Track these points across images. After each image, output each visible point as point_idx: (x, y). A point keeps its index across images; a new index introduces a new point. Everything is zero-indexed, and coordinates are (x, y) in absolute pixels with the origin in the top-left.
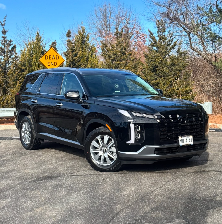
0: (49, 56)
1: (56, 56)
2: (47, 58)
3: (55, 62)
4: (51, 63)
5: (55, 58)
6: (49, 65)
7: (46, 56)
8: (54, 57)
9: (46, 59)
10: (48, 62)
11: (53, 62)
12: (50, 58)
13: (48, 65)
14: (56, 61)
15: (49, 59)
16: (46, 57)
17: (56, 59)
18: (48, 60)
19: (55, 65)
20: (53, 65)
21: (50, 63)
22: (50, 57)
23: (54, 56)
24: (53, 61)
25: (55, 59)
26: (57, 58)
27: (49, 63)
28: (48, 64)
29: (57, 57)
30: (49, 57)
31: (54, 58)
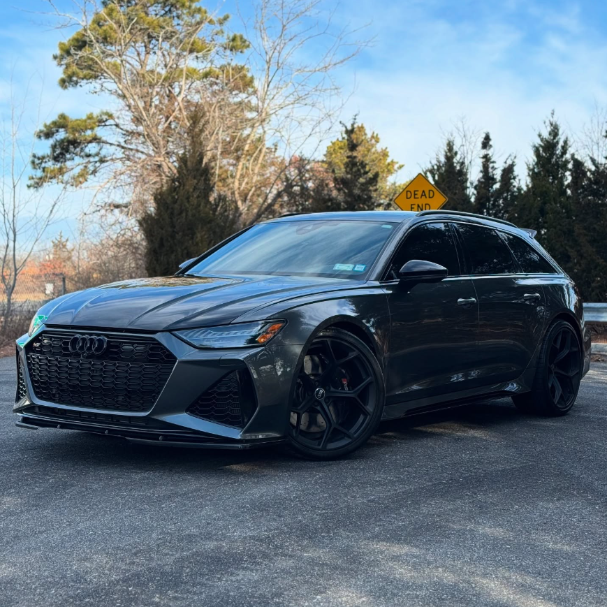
0: (415, 191)
1: (430, 191)
2: (409, 196)
3: (426, 204)
4: (418, 206)
5: (427, 196)
7: (407, 192)
8: (423, 194)
9: (407, 198)
11: (422, 205)
12: (416, 196)
14: (428, 201)
15: (415, 198)
16: (409, 194)
17: (430, 197)
19: (426, 210)
21: (416, 207)
22: (416, 193)
23: (423, 192)
24: (422, 201)
26: (431, 195)
27: (413, 206)
28: (411, 208)
29: (431, 193)
30: (415, 194)
31: (425, 195)
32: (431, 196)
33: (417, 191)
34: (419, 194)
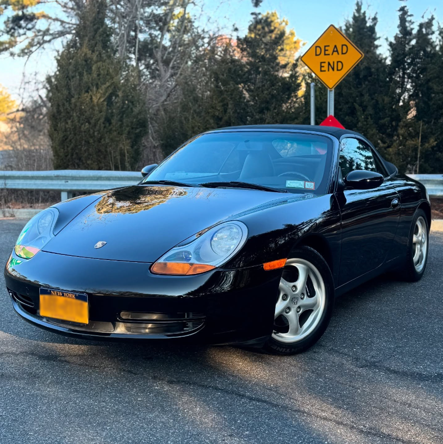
0: (325, 46)
1: (343, 45)
2: (318, 52)
3: (338, 62)
4: (329, 64)
5: (340, 51)
6: (323, 69)
7: (316, 47)
8: (335, 50)
9: (316, 55)
10: (321, 63)
11: (334, 62)
12: (327, 53)
13: (321, 71)
14: (341, 57)
15: (325, 54)
16: (318, 49)
17: (342, 53)
18: (322, 58)
19: (338, 70)
20: (333, 69)
21: (326, 65)
22: (327, 48)
23: (335, 46)
24: (334, 58)
25: (338, 54)
27: (323, 65)
28: (321, 67)
29: (345, 48)
30: (325, 50)
31: (337, 51)
32: (344, 52)
33: (329, 46)
34: (330, 50)
